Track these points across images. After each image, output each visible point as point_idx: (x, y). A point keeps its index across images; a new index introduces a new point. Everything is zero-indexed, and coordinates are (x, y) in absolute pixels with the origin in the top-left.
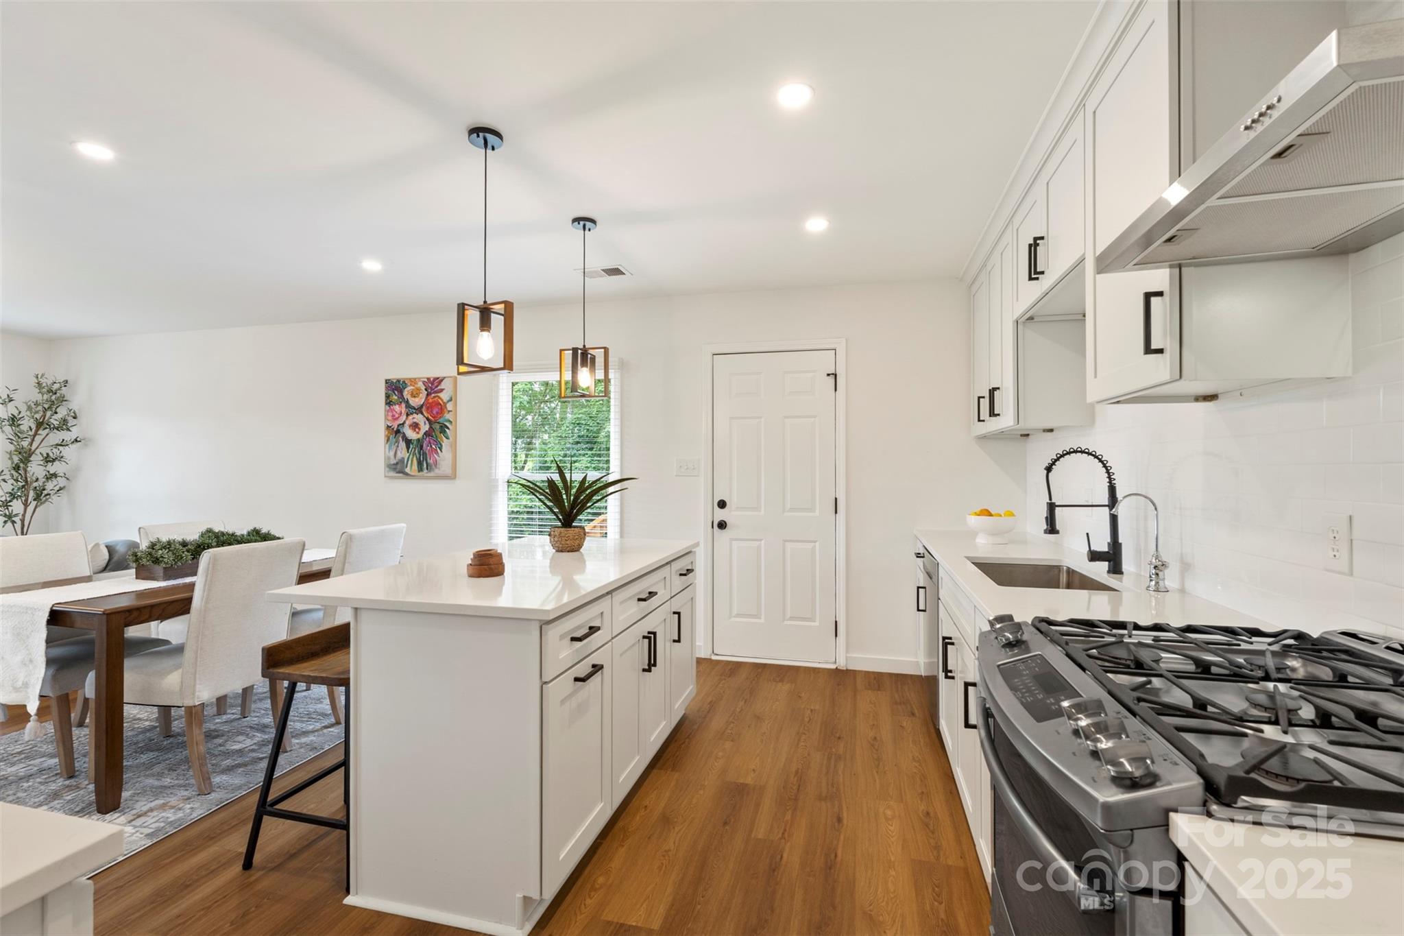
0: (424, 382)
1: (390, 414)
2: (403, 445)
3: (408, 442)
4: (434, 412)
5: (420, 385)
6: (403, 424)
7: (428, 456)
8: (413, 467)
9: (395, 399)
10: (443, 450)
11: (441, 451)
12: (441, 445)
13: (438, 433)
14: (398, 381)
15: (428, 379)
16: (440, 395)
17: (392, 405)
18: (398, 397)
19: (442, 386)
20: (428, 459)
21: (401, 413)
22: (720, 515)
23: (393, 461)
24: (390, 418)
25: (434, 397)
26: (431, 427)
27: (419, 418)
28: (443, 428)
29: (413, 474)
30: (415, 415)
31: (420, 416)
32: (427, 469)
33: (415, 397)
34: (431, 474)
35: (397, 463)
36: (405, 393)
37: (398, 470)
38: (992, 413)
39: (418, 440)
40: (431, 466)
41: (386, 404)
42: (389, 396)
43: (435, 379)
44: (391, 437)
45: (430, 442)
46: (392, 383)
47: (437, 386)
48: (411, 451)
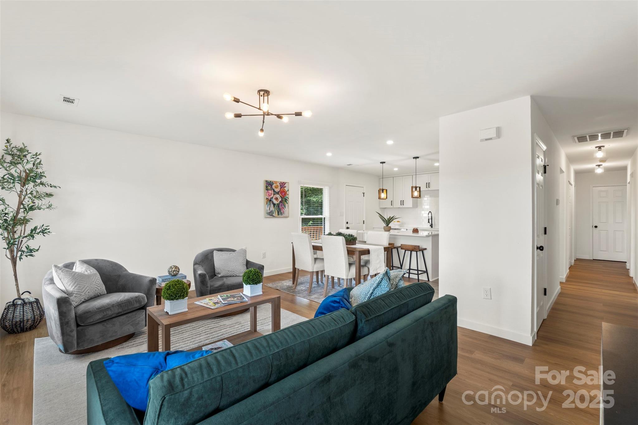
0: (279, 183)
1: (268, 194)
2: (272, 205)
3: (274, 204)
4: (283, 194)
5: (278, 184)
6: (273, 197)
7: (281, 209)
8: (276, 214)
9: (269, 188)
10: (286, 208)
12: (285, 206)
13: (284, 202)
14: (271, 182)
15: (281, 182)
16: (285, 188)
17: (268, 190)
18: (271, 188)
19: (285, 185)
20: (281, 211)
21: (272, 194)
22: (347, 226)
23: (269, 211)
24: (268, 195)
25: (283, 189)
26: (282, 200)
27: (278, 196)
28: (286, 200)
29: (276, 216)
30: (276, 195)
31: (278, 195)
33: (276, 188)
34: (282, 216)
35: (270, 212)
36: (273, 186)
37: (270, 215)
38: (403, 205)
39: (278, 204)
40: (282, 213)
41: (266, 190)
42: (267, 187)
43: (283, 183)
44: (268, 202)
45: (282, 205)
46: (268, 182)
47: (284, 185)
48: (275, 208)
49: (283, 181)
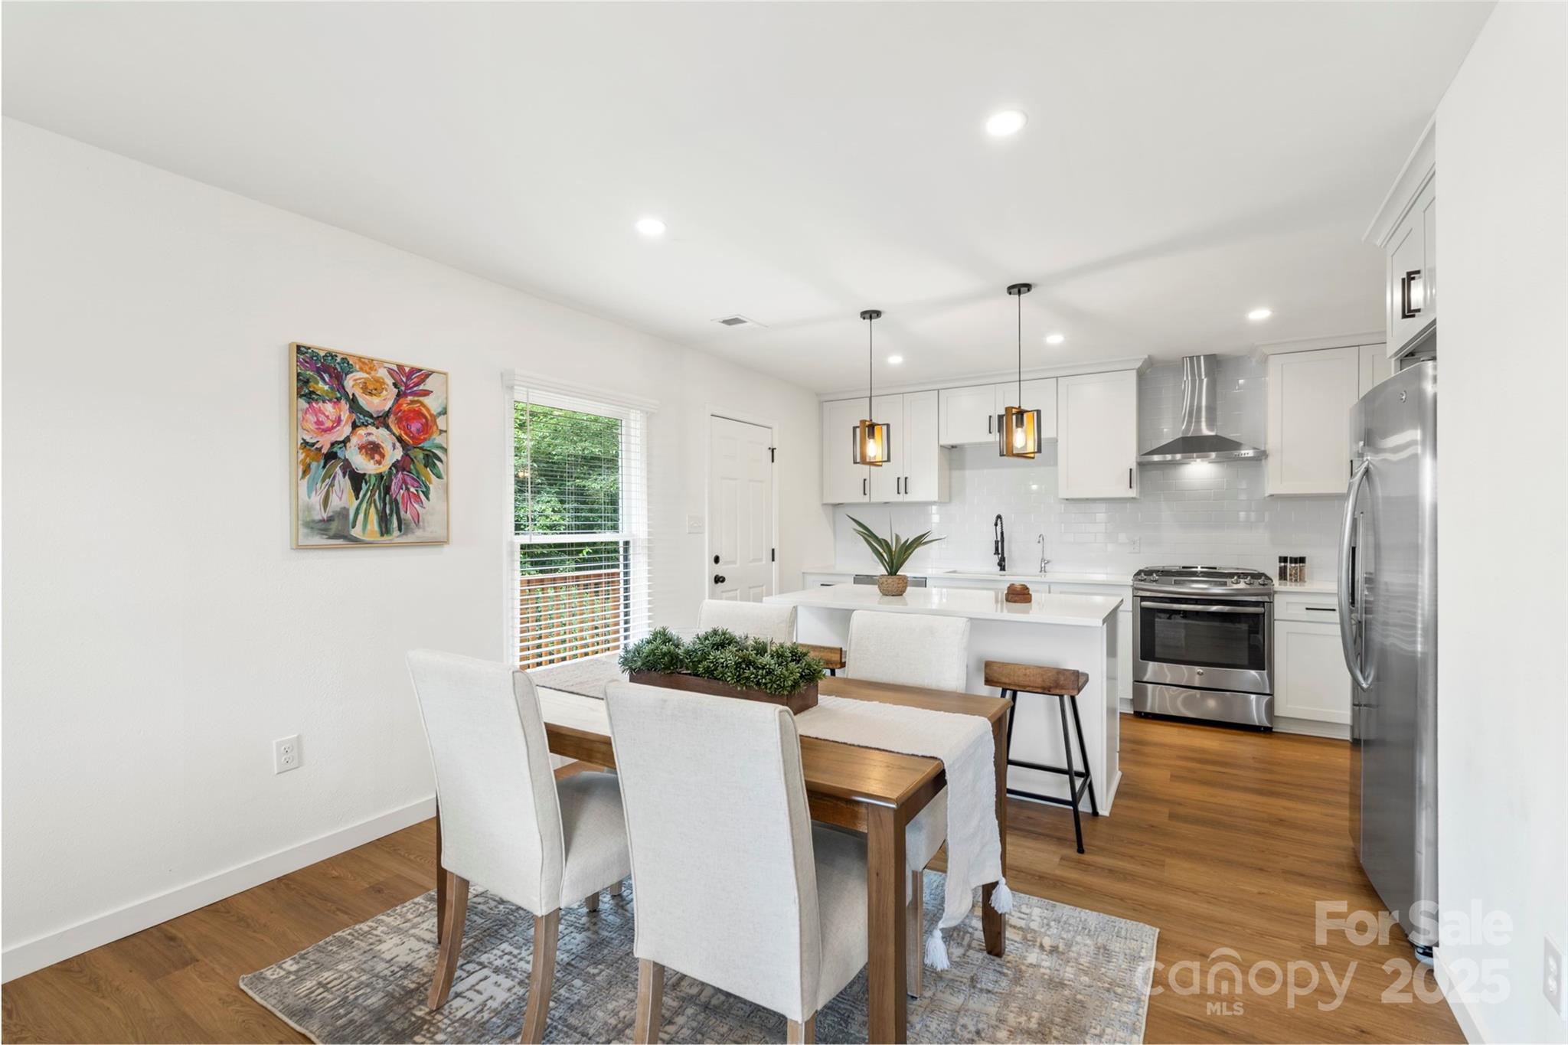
0: (390, 371)
1: (312, 418)
2: (343, 483)
3: (357, 480)
5: (382, 373)
6: (347, 440)
7: (401, 506)
8: (369, 527)
9: (321, 389)
10: (430, 496)
11: (428, 498)
12: (428, 488)
13: (421, 466)
14: (332, 356)
15: (399, 367)
16: (426, 400)
17: (317, 401)
18: (332, 388)
19: (428, 385)
20: (402, 513)
21: (339, 421)
22: (717, 569)
23: (319, 514)
24: (313, 427)
25: (413, 402)
26: (406, 455)
27: (380, 435)
28: (431, 459)
29: (368, 539)
30: (372, 429)
31: (383, 431)
32: (400, 529)
33: (371, 394)
34: (410, 538)
35: (330, 519)
36: (349, 383)
37: (332, 533)
39: (380, 476)
40: (407, 525)
41: (300, 395)
42: (307, 382)
43: (414, 371)
44: (314, 465)
45: (404, 482)
46: (317, 355)
47: (417, 384)
48: (365, 495)
49: (410, 361)
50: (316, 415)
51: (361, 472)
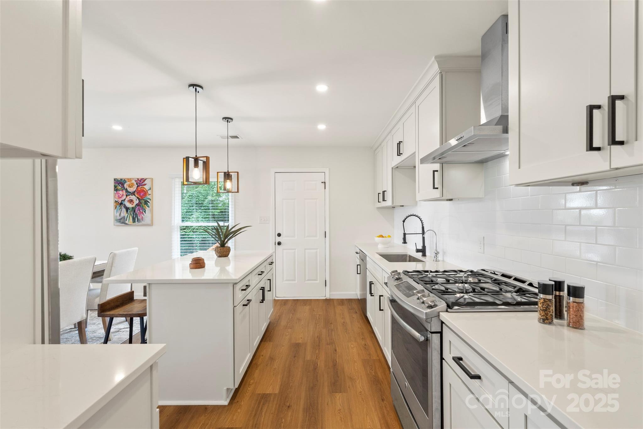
0: (136, 181)
1: (117, 195)
2: (124, 210)
3: (127, 209)
4: (141, 195)
5: (133, 181)
6: (124, 200)
7: (138, 215)
8: (130, 221)
9: (119, 188)
10: (146, 212)
11: (145, 213)
12: (145, 210)
13: (143, 204)
14: (122, 180)
15: (138, 179)
16: (145, 187)
17: (118, 191)
18: (121, 187)
19: (146, 183)
20: (138, 217)
21: (123, 195)
22: (279, 239)
23: (119, 218)
24: (117, 197)
25: (141, 188)
26: (139, 202)
27: (133, 197)
28: (146, 202)
29: (129, 224)
30: (131, 196)
31: (133, 196)
32: (138, 221)
33: (131, 187)
34: (140, 224)
35: (121, 219)
36: (125, 186)
37: (121, 222)
38: (383, 200)
39: (133, 208)
40: (140, 220)
41: (115, 190)
42: (116, 187)
43: (142, 179)
44: (117, 206)
45: (139, 209)
46: (119, 180)
47: (143, 183)
48: (129, 213)
49: (140, 177)
50: (118, 194)
51: (128, 207)
